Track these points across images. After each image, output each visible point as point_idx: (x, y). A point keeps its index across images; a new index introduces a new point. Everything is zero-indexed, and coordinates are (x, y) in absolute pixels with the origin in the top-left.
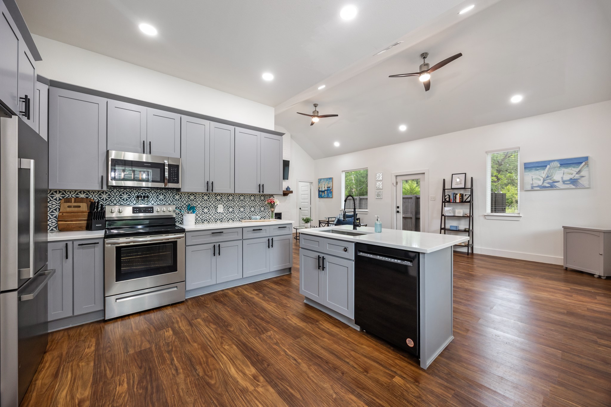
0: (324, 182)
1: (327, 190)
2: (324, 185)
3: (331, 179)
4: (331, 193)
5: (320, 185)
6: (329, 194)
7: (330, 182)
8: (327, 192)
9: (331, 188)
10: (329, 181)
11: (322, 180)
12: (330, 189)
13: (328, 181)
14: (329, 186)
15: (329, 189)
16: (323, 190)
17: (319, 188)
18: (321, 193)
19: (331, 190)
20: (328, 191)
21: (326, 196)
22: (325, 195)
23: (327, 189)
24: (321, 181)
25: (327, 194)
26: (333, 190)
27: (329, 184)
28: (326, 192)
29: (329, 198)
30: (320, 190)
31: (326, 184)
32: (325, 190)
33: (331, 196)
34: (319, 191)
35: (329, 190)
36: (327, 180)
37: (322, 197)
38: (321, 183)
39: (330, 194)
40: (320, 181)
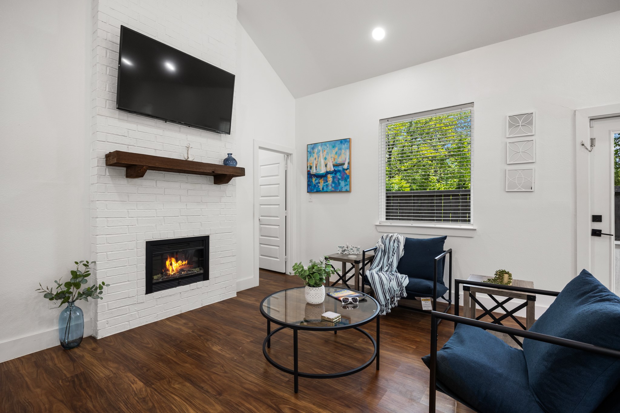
0: (325, 153)
1: (335, 172)
2: (325, 159)
3: (346, 142)
4: (346, 180)
5: (312, 159)
6: (339, 183)
7: (343, 151)
8: (333, 177)
9: (346, 166)
10: (340, 149)
11: (320, 148)
12: (344, 170)
13: (336, 149)
14: (340, 161)
15: (340, 168)
16: (323, 171)
17: (311, 168)
18: (314, 179)
19: (347, 172)
20: (338, 174)
21: (330, 188)
22: (327, 186)
23: (332, 169)
24: (316, 150)
25: (333, 182)
26: (350, 172)
27: (340, 155)
28: (330, 177)
29: (341, 191)
30: (314, 171)
31: (329, 157)
32: (328, 173)
33: (347, 188)
34: (310, 176)
35: (339, 171)
36: (334, 147)
37: (318, 191)
38: (315, 155)
39: (342, 183)
40: (313, 148)
